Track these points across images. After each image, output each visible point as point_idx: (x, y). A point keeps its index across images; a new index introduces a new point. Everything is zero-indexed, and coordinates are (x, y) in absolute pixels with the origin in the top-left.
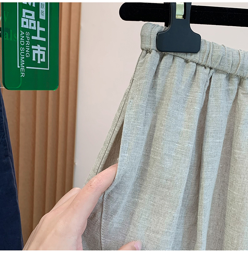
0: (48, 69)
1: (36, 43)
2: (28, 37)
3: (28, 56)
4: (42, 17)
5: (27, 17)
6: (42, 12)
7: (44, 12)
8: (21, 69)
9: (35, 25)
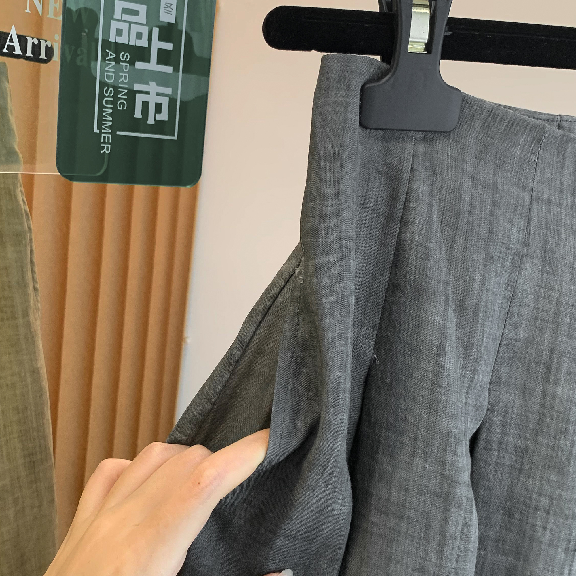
0: (175, 137)
1: (147, 77)
2: (124, 64)
3: (124, 106)
4: (168, 17)
5: (126, 17)
6: (168, 5)
7: (174, 6)
8: (103, 135)
9: (145, 36)
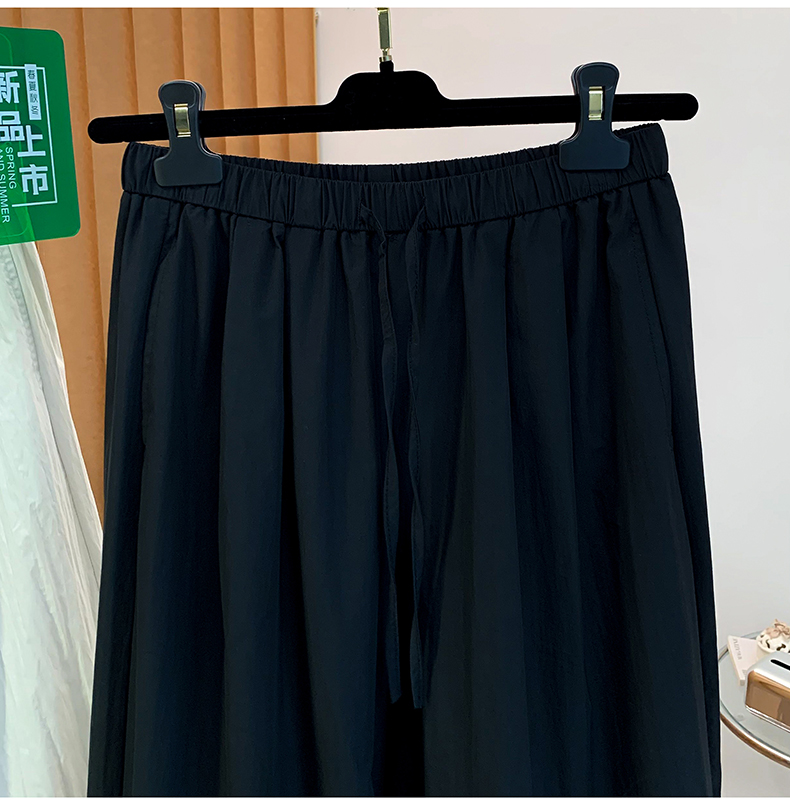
0: (56, 202)
1: (28, 161)
2: (10, 156)
3: (14, 186)
4: (36, 116)
5: (5, 122)
6: (34, 108)
7: (39, 108)
8: (2, 209)
9: (21, 133)
